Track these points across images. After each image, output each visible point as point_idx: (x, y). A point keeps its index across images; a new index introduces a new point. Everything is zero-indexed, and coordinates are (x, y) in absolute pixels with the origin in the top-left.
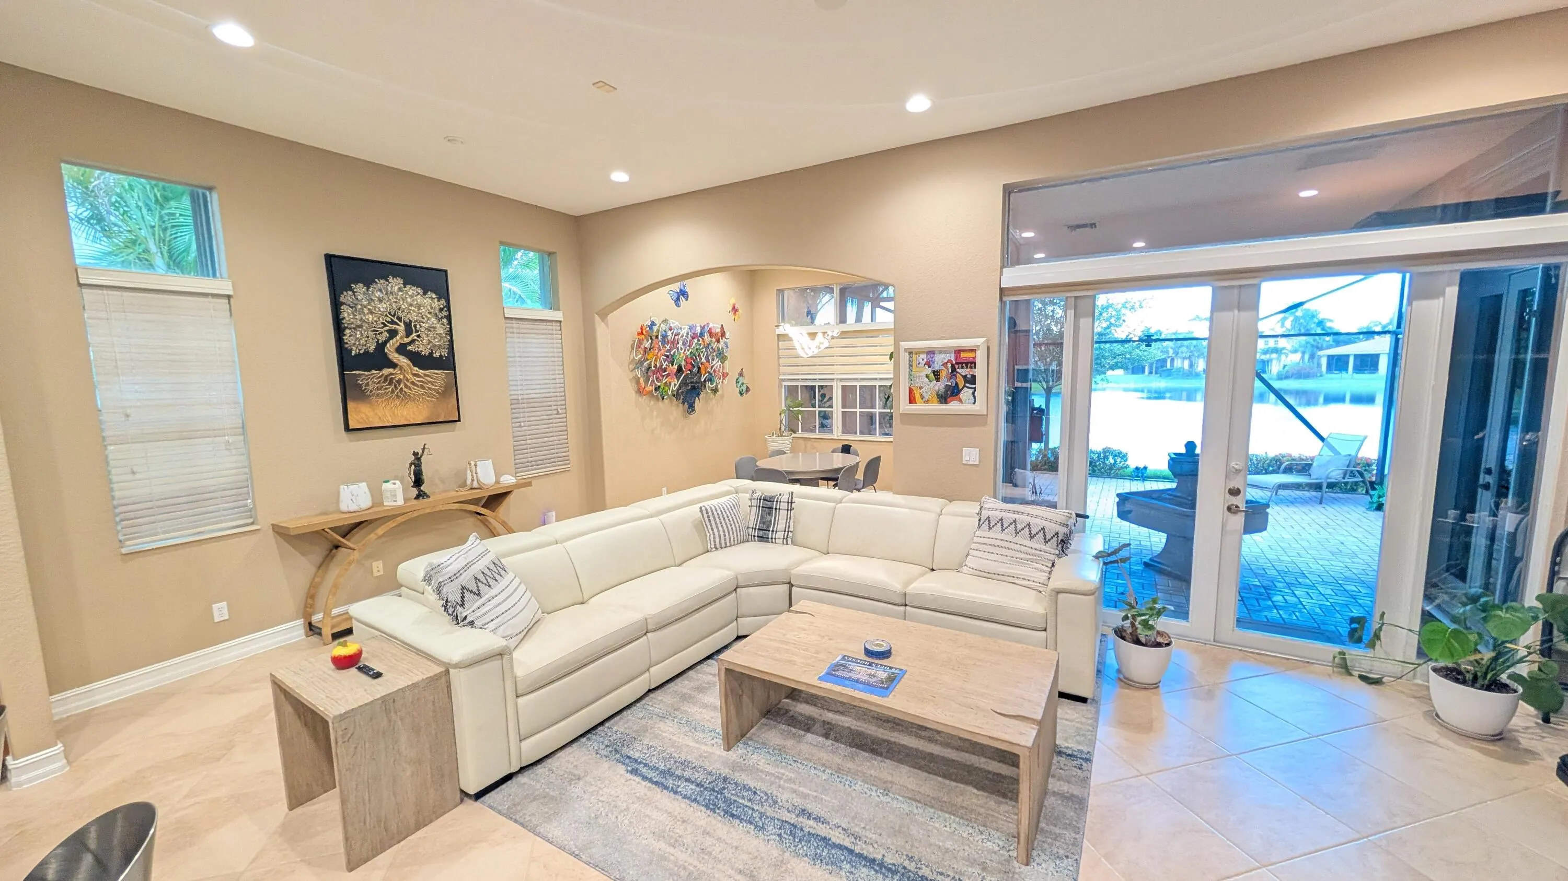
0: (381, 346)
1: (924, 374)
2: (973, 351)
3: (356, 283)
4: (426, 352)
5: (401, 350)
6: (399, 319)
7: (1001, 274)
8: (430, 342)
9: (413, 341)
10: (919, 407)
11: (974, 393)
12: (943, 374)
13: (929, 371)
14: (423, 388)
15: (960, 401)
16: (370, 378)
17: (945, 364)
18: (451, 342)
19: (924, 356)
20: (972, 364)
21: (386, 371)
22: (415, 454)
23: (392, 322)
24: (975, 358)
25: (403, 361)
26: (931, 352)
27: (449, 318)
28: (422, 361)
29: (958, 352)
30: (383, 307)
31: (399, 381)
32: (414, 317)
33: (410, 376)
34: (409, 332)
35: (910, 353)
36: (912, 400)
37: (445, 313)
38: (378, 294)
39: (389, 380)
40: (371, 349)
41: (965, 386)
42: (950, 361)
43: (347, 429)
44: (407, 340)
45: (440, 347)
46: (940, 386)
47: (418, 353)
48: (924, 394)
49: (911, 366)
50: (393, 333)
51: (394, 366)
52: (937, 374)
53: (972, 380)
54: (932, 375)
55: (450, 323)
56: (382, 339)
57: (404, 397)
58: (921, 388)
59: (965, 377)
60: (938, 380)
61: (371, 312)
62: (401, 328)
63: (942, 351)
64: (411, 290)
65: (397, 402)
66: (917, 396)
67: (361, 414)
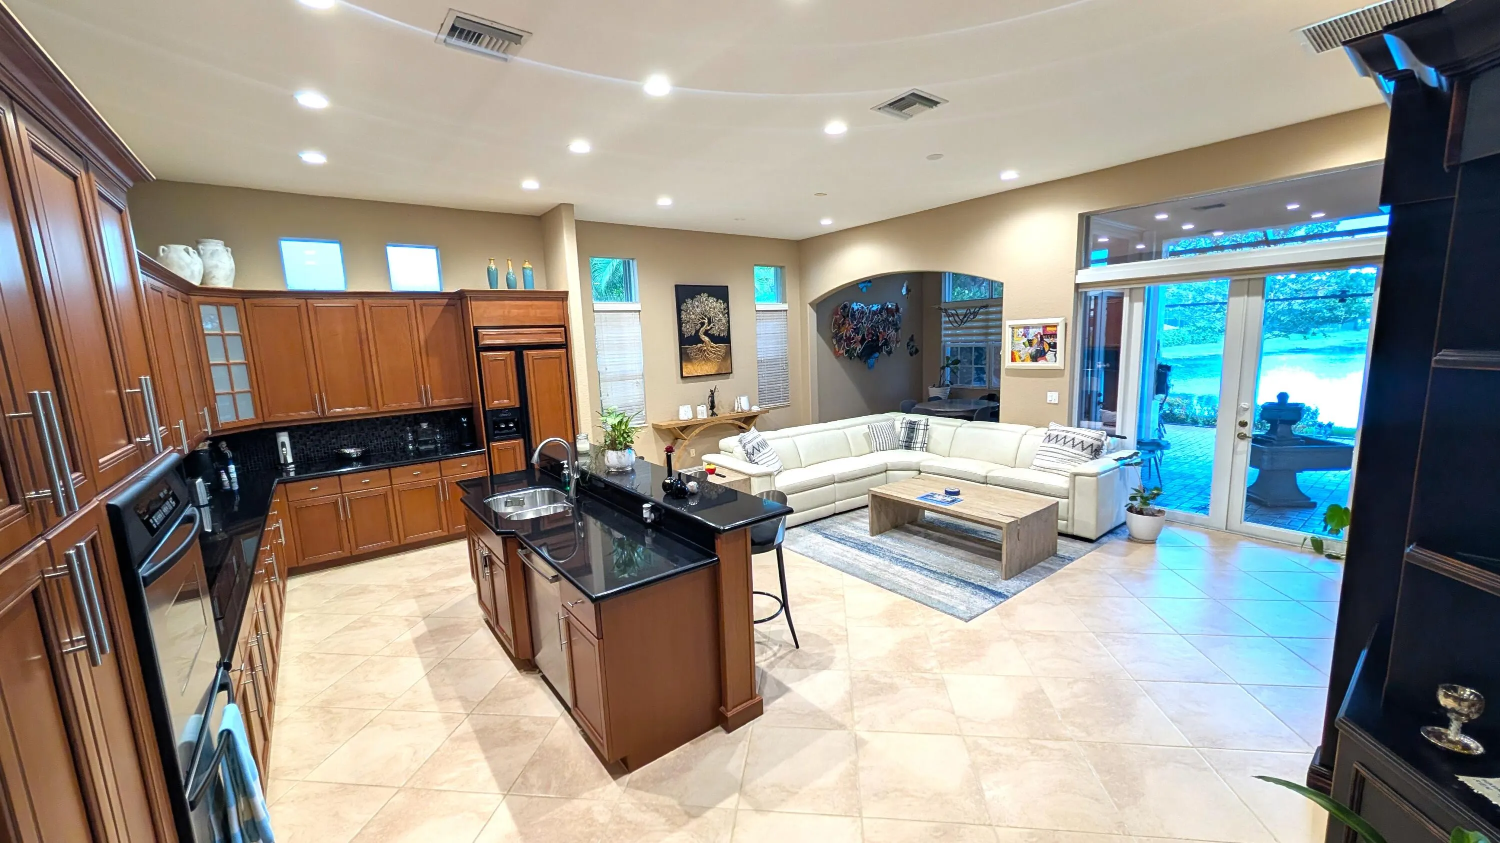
0: (697, 332)
1: (1022, 342)
2: (1055, 326)
3: (687, 298)
4: (717, 334)
5: (706, 333)
6: (706, 316)
7: (1076, 274)
8: (719, 328)
9: (711, 328)
10: (1018, 364)
11: (1055, 355)
12: (1035, 342)
13: (1025, 340)
14: (715, 354)
15: (1046, 360)
16: (692, 349)
17: (1036, 336)
18: (729, 327)
19: (1022, 330)
20: (1054, 335)
21: (699, 345)
22: (711, 391)
23: (703, 318)
24: (1056, 331)
25: (706, 339)
26: (1026, 328)
27: (728, 313)
28: (715, 339)
29: (1045, 327)
30: (698, 310)
31: (705, 350)
32: (712, 314)
33: (709, 348)
34: (709, 323)
35: (1013, 328)
36: (1013, 360)
37: (726, 311)
38: (697, 303)
39: (700, 350)
40: (693, 334)
41: (1049, 350)
42: (1039, 333)
43: (682, 377)
44: (709, 328)
45: (723, 331)
46: (1032, 350)
47: (714, 335)
48: (1022, 356)
49: (1013, 336)
50: (703, 324)
51: (702, 342)
52: (1030, 342)
53: (1054, 346)
54: (1027, 343)
55: (729, 317)
56: (698, 328)
57: (707, 360)
58: (1020, 351)
59: (1049, 344)
60: (1031, 345)
61: (693, 314)
62: (706, 321)
63: (1035, 326)
64: (711, 300)
65: (704, 362)
66: (1017, 357)
67: (689, 370)
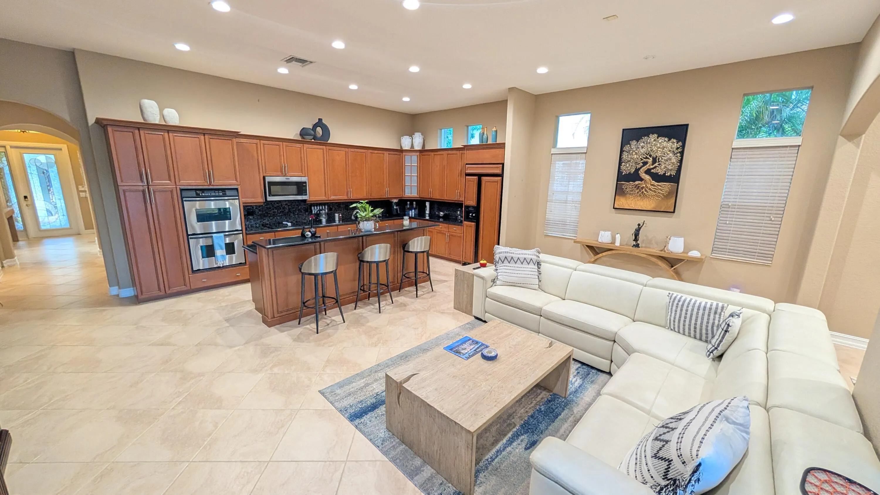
0: (637, 170)
3: (633, 140)
4: (661, 172)
5: (648, 172)
6: (650, 156)
8: (665, 167)
9: (655, 167)
14: (655, 192)
16: (629, 186)
18: (680, 167)
21: (637, 183)
22: (639, 225)
23: (647, 158)
25: (647, 177)
27: (682, 153)
28: (658, 178)
30: (642, 151)
31: (643, 188)
32: (659, 154)
33: (649, 186)
34: (654, 161)
37: (680, 150)
38: (642, 144)
39: (637, 187)
40: (632, 172)
43: (614, 208)
44: (652, 167)
45: (671, 170)
47: (657, 174)
50: (645, 163)
51: (641, 180)
55: (682, 156)
56: (638, 166)
57: (643, 196)
61: (636, 154)
62: (650, 160)
64: (661, 140)
65: (639, 198)
67: (622, 202)
